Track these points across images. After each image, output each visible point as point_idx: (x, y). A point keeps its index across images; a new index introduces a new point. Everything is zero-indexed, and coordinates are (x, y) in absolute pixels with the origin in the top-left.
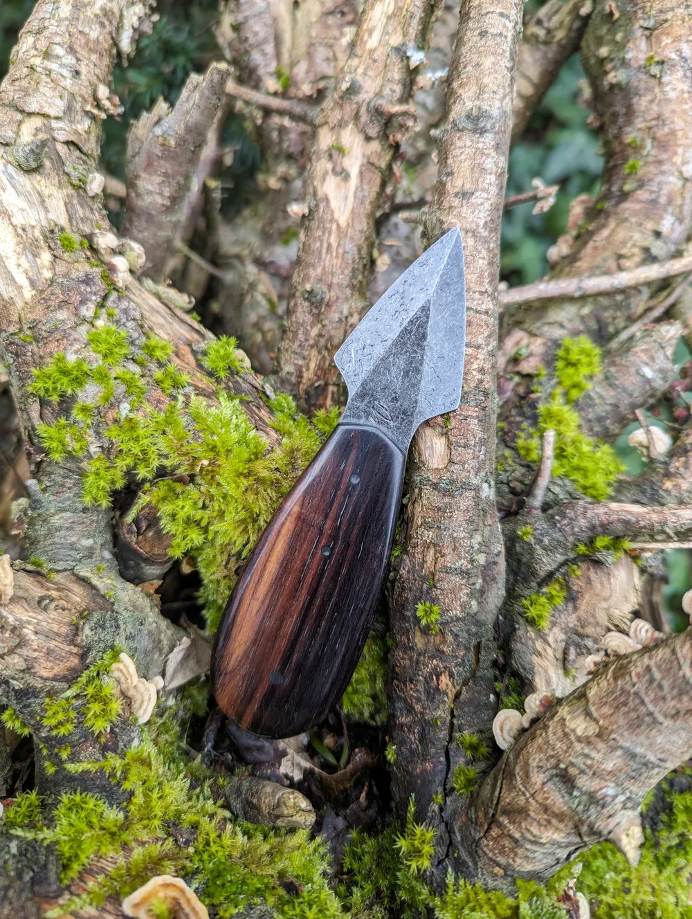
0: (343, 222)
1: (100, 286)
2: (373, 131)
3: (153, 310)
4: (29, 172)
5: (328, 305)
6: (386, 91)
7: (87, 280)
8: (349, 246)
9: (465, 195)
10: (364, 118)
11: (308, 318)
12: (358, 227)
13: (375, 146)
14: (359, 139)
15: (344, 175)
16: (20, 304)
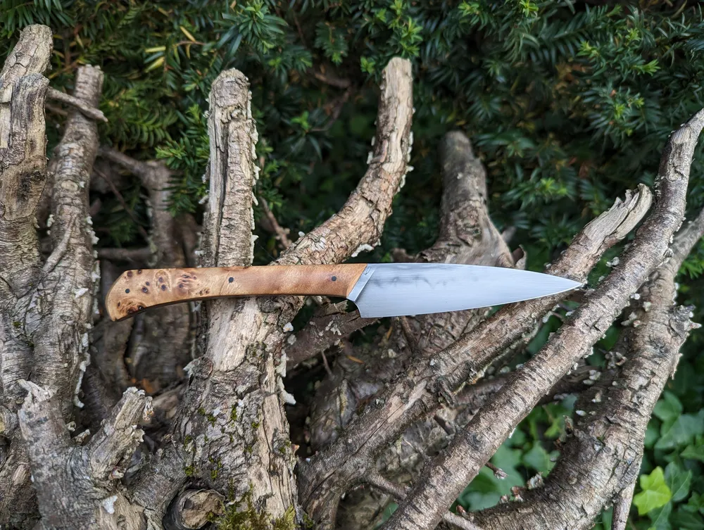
4: (263, 312)
7: (251, 376)
16: (216, 368)
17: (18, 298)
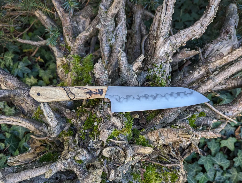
0: (194, 77)
1: (166, 61)
2: (206, 72)
3: (168, 67)
4: (170, 45)
5: (184, 83)
6: (212, 69)
7: (165, 60)
8: (192, 80)
9: (206, 85)
10: (207, 70)
11: (181, 83)
12: (195, 79)
13: (205, 73)
14: (204, 71)
15: (199, 73)
16: (158, 56)
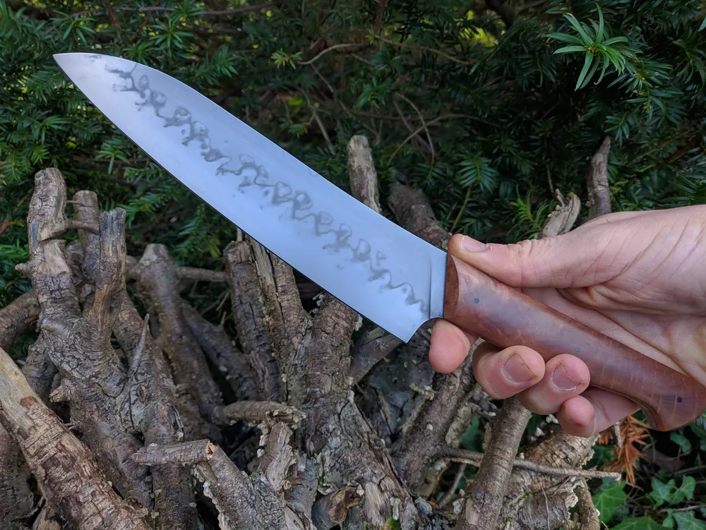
17: (115, 398)
